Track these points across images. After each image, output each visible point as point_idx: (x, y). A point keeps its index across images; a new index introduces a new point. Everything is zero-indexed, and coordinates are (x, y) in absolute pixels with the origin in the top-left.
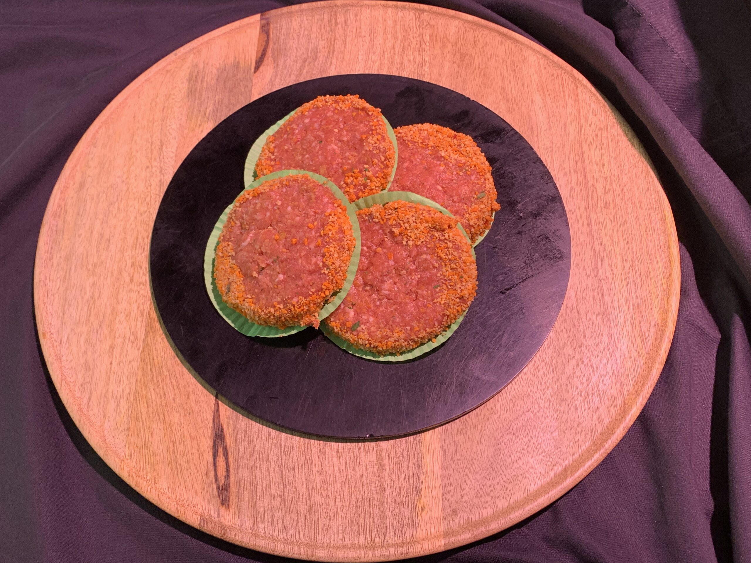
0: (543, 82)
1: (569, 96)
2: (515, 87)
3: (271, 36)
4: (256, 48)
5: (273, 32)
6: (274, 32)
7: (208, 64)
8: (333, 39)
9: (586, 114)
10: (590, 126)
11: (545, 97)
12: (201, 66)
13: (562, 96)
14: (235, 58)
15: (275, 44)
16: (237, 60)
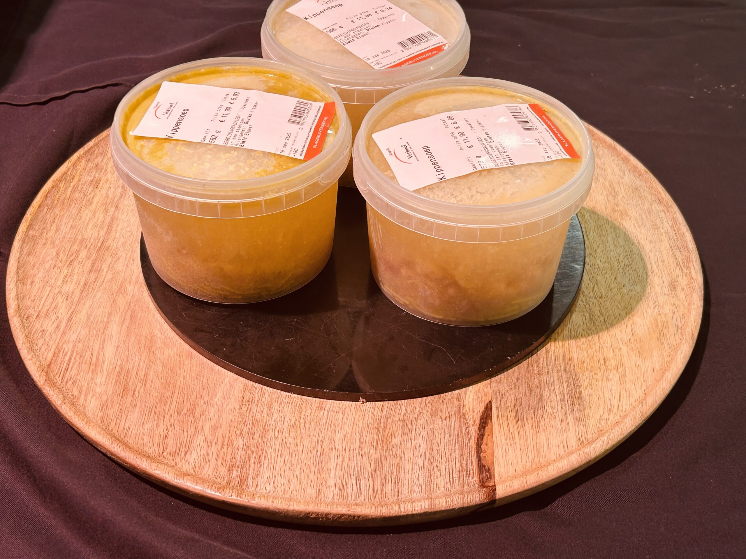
0: (93, 372)
1: (66, 354)
2: (133, 367)
3: (474, 459)
4: (495, 439)
5: (473, 465)
6: (471, 467)
7: (561, 421)
8: (379, 447)
9: (55, 331)
10: (58, 318)
11: (99, 353)
12: (570, 418)
13: (74, 354)
14: (523, 426)
15: (467, 444)
16: (520, 422)
